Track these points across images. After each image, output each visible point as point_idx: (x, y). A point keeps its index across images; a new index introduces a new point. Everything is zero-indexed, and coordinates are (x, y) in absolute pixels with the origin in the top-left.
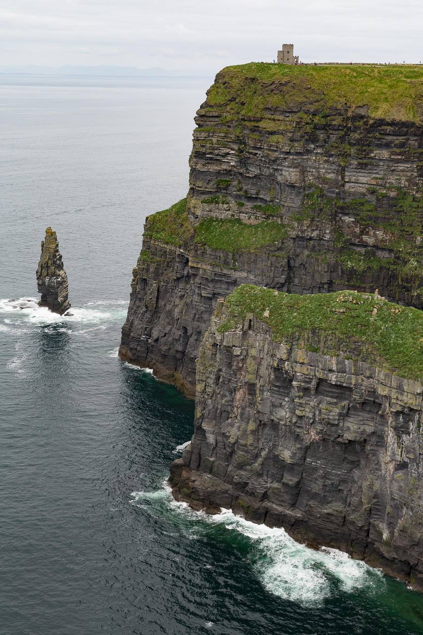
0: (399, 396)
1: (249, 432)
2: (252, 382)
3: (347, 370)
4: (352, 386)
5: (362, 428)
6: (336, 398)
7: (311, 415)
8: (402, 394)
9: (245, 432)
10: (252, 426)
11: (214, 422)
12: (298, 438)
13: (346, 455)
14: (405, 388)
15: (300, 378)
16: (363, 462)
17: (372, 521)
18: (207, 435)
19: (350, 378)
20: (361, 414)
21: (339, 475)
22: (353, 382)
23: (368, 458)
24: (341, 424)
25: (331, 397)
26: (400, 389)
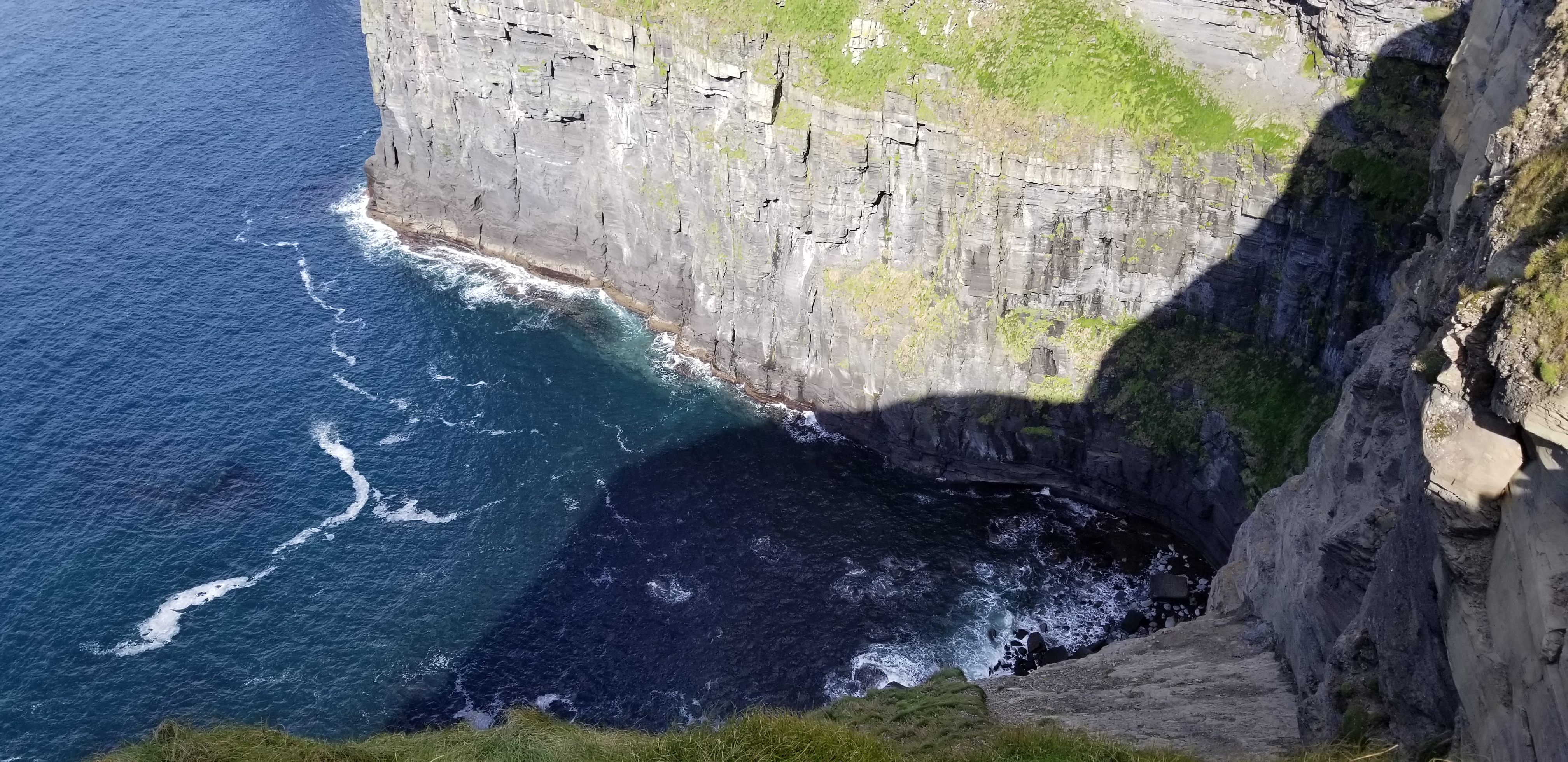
0: (606, 46)
1: (445, 111)
2: (430, 33)
3: (540, 7)
4: (550, 32)
5: (575, 97)
6: (536, 51)
7: (506, 82)
8: (608, 42)
9: (439, 111)
10: (446, 104)
11: (401, 97)
12: (500, 117)
13: (566, 139)
14: (611, 31)
15: (482, 23)
16: (587, 148)
17: (607, 232)
18: (397, 118)
19: (545, 20)
20: (571, 75)
21: (561, 169)
22: (550, 25)
23: (591, 141)
24: (546, 93)
25: (529, 50)
26: (604, 33)
